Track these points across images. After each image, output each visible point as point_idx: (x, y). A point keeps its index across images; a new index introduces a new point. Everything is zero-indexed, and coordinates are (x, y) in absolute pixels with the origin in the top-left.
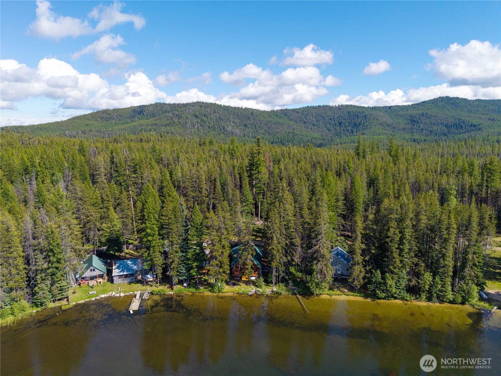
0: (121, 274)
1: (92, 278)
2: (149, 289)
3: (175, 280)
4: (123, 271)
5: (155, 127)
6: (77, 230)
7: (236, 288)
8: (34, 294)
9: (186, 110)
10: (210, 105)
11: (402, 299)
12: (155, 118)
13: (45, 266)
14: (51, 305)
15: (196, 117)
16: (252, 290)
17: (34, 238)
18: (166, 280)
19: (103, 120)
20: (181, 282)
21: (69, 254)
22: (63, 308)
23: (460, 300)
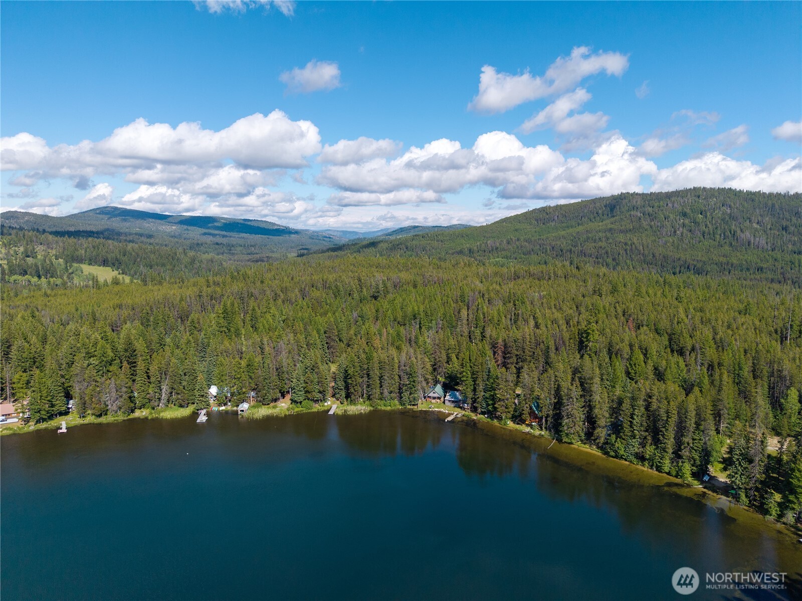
0: (450, 399)
1: (434, 398)
2: (464, 412)
3: (479, 411)
4: (452, 398)
5: (609, 235)
6: (429, 366)
7: (517, 427)
8: (401, 398)
9: (667, 204)
10: (716, 194)
11: (631, 462)
12: (613, 219)
13: (408, 383)
14: (409, 407)
15: (685, 215)
16: (528, 429)
17: (404, 366)
18: (474, 410)
19: (539, 222)
20: (483, 413)
21: (421, 379)
22: (414, 410)
23: (674, 473)
